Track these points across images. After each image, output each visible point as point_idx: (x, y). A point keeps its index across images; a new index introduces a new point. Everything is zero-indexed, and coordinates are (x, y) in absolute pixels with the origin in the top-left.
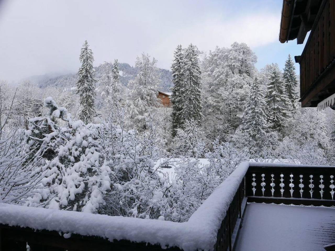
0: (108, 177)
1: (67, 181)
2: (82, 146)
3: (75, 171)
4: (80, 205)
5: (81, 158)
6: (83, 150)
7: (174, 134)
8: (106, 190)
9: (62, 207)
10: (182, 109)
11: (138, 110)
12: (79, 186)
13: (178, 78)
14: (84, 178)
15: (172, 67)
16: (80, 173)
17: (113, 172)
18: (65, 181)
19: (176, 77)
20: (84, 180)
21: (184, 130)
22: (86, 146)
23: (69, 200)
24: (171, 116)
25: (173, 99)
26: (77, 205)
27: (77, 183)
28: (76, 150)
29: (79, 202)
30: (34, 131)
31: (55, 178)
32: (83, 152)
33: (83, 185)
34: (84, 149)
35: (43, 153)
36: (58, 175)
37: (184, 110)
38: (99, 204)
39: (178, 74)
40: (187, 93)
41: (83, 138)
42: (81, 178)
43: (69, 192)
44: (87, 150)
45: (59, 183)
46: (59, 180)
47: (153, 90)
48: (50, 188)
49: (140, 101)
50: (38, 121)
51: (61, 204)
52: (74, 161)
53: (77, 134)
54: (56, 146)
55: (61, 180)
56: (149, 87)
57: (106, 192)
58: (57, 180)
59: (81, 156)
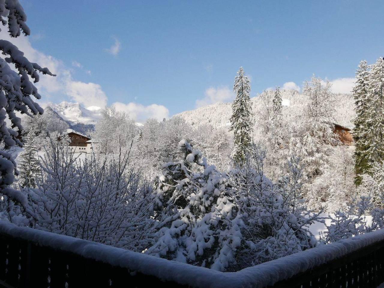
0: (239, 232)
1: (196, 233)
2: (214, 195)
3: (205, 222)
4: (209, 262)
5: (212, 209)
6: (214, 199)
7: (358, 182)
8: (235, 247)
9: (189, 262)
10: (369, 147)
11: (306, 150)
12: (209, 240)
13: (362, 105)
14: (214, 231)
15: (353, 91)
16: (210, 225)
17: (246, 227)
18: (194, 233)
19: (360, 104)
20: (214, 234)
21: (372, 177)
22: (218, 195)
23: (198, 255)
24: (353, 157)
25: (356, 134)
26: (206, 262)
27: (206, 237)
28: (207, 199)
29: (208, 259)
30: (168, 177)
31: (185, 229)
32: (215, 201)
33: (212, 239)
34: (216, 198)
35: (175, 201)
36: (188, 226)
37: (372, 149)
38: (229, 262)
39: (363, 100)
40: (376, 125)
41: (216, 186)
42: (211, 232)
43: (198, 246)
44: (219, 200)
45: (188, 235)
46: (189, 231)
47: (327, 123)
48: (179, 239)
49: (310, 138)
50: (173, 166)
51: (188, 258)
52: (205, 211)
53: (209, 181)
54: (188, 194)
55: (190, 232)
56: (321, 119)
57: (236, 250)
58: (186, 232)
59: (212, 205)
